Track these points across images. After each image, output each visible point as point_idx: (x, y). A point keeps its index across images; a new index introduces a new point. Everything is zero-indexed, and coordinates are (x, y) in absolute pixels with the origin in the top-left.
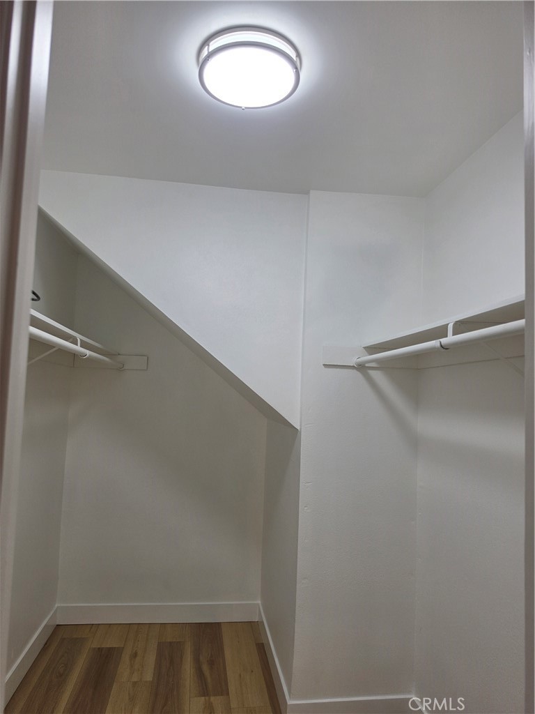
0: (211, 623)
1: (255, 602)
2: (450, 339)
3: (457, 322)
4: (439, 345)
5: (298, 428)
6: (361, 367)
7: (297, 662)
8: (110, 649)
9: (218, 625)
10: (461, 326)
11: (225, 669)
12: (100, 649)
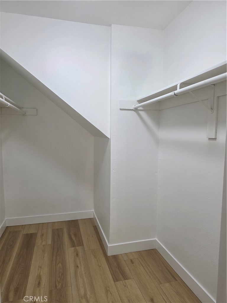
0: (74, 220)
1: (92, 211)
2: (179, 90)
3: (181, 83)
4: (173, 94)
5: (109, 137)
6: (136, 110)
7: (112, 230)
8: (32, 234)
9: (77, 220)
10: (183, 85)
11: (81, 236)
12: (27, 234)
